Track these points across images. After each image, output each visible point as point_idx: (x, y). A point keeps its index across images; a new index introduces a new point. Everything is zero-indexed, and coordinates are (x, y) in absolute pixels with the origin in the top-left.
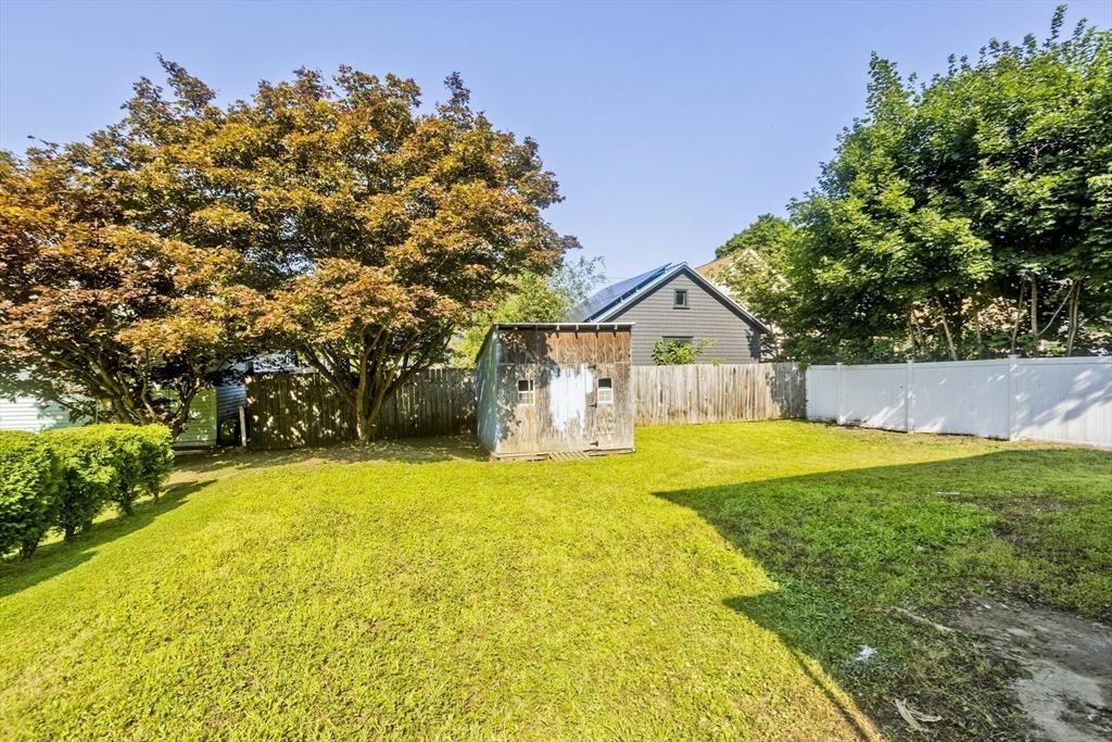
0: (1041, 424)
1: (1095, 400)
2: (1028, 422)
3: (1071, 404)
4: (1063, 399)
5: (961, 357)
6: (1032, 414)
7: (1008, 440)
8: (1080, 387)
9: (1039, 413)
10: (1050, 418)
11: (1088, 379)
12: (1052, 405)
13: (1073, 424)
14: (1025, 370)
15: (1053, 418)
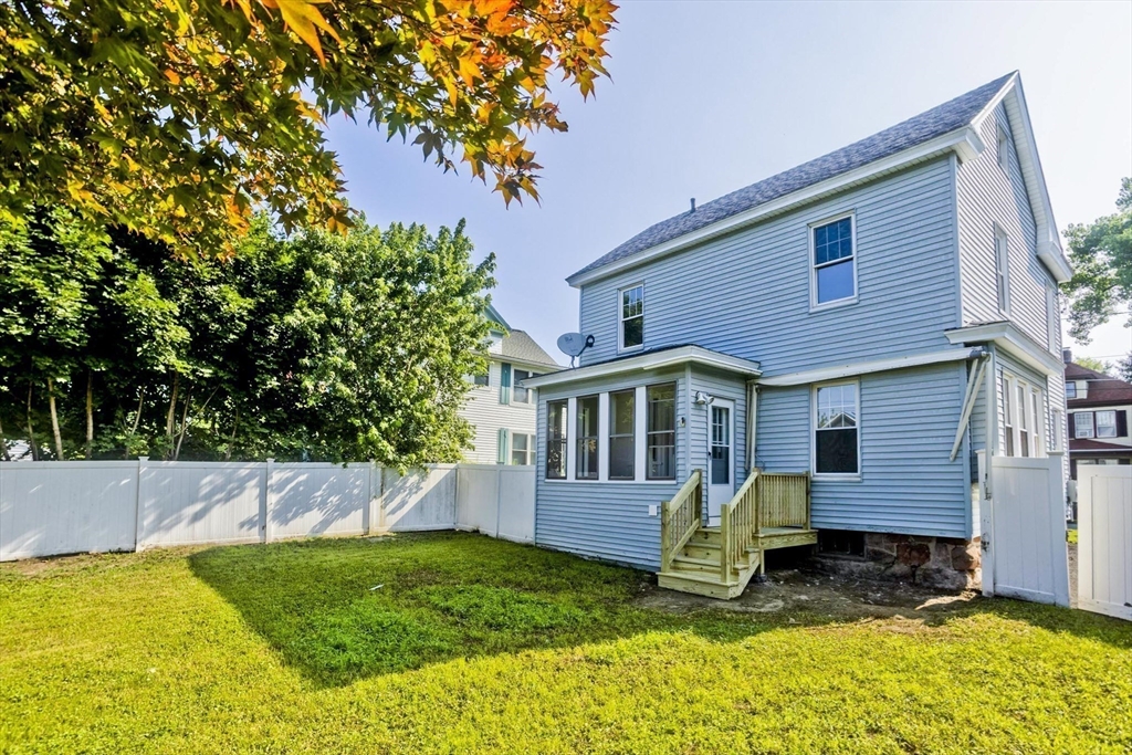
0: (169, 528)
1: (218, 501)
2: (157, 527)
3: (198, 507)
4: (192, 502)
5: (67, 457)
6: (160, 519)
7: (133, 551)
8: (204, 491)
9: (167, 518)
10: (178, 521)
11: (211, 482)
12: (181, 508)
13: (199, 525)
14: (153, 474)
15: (180, 522)
